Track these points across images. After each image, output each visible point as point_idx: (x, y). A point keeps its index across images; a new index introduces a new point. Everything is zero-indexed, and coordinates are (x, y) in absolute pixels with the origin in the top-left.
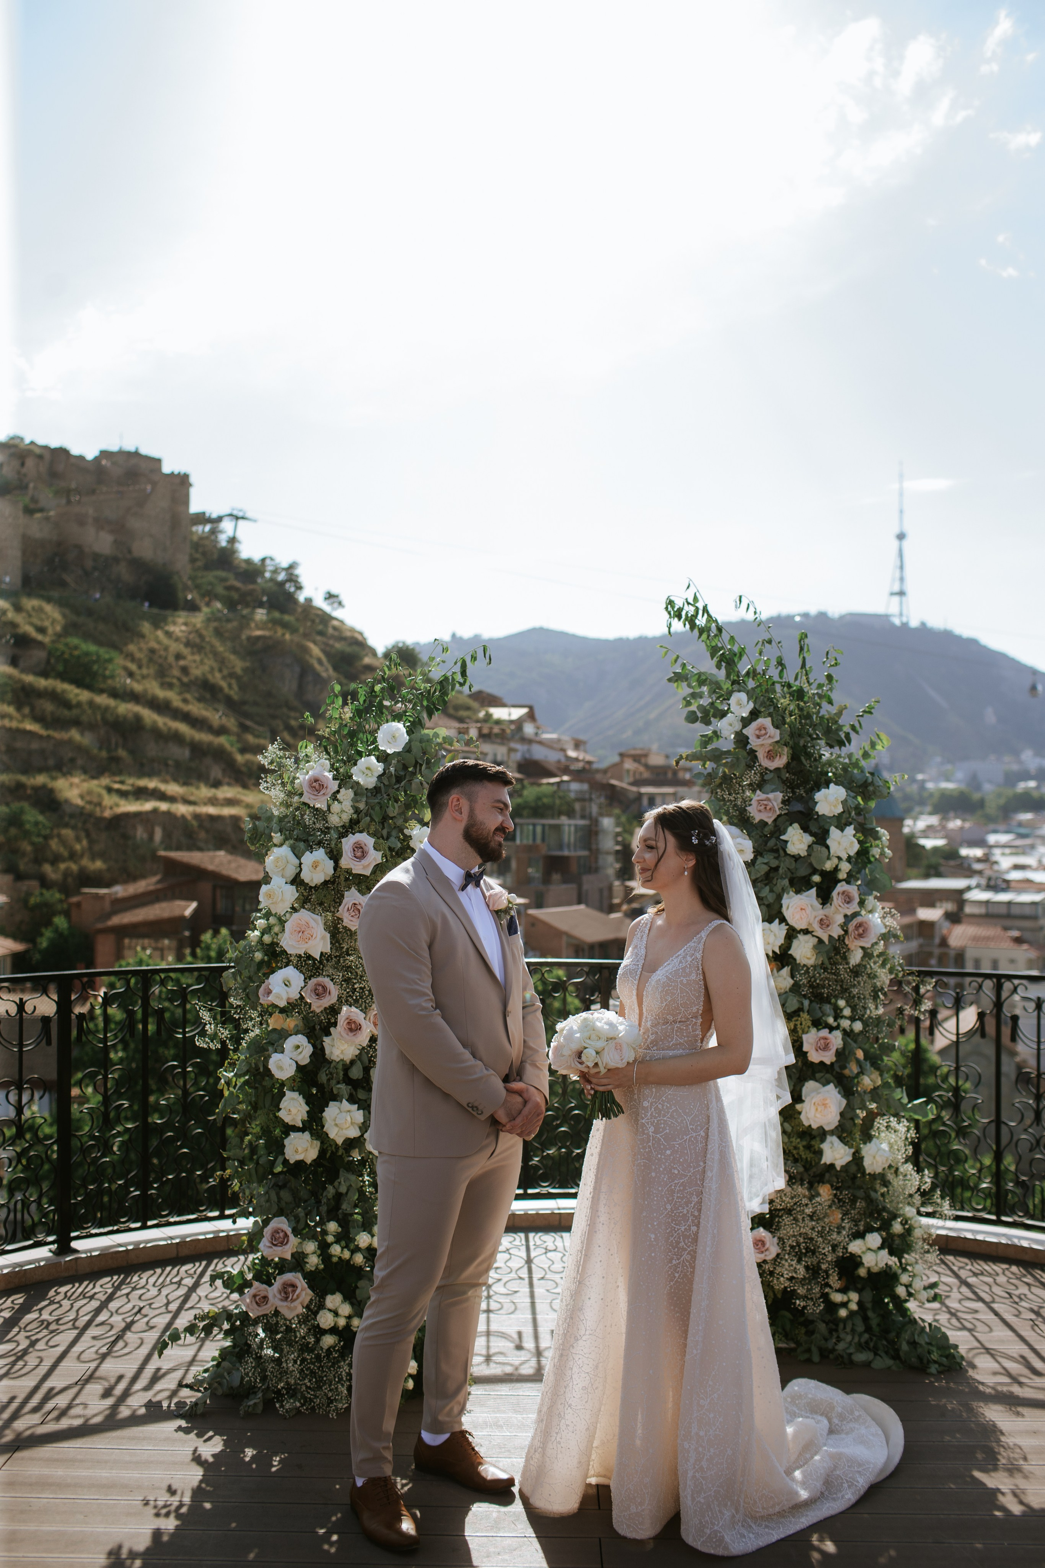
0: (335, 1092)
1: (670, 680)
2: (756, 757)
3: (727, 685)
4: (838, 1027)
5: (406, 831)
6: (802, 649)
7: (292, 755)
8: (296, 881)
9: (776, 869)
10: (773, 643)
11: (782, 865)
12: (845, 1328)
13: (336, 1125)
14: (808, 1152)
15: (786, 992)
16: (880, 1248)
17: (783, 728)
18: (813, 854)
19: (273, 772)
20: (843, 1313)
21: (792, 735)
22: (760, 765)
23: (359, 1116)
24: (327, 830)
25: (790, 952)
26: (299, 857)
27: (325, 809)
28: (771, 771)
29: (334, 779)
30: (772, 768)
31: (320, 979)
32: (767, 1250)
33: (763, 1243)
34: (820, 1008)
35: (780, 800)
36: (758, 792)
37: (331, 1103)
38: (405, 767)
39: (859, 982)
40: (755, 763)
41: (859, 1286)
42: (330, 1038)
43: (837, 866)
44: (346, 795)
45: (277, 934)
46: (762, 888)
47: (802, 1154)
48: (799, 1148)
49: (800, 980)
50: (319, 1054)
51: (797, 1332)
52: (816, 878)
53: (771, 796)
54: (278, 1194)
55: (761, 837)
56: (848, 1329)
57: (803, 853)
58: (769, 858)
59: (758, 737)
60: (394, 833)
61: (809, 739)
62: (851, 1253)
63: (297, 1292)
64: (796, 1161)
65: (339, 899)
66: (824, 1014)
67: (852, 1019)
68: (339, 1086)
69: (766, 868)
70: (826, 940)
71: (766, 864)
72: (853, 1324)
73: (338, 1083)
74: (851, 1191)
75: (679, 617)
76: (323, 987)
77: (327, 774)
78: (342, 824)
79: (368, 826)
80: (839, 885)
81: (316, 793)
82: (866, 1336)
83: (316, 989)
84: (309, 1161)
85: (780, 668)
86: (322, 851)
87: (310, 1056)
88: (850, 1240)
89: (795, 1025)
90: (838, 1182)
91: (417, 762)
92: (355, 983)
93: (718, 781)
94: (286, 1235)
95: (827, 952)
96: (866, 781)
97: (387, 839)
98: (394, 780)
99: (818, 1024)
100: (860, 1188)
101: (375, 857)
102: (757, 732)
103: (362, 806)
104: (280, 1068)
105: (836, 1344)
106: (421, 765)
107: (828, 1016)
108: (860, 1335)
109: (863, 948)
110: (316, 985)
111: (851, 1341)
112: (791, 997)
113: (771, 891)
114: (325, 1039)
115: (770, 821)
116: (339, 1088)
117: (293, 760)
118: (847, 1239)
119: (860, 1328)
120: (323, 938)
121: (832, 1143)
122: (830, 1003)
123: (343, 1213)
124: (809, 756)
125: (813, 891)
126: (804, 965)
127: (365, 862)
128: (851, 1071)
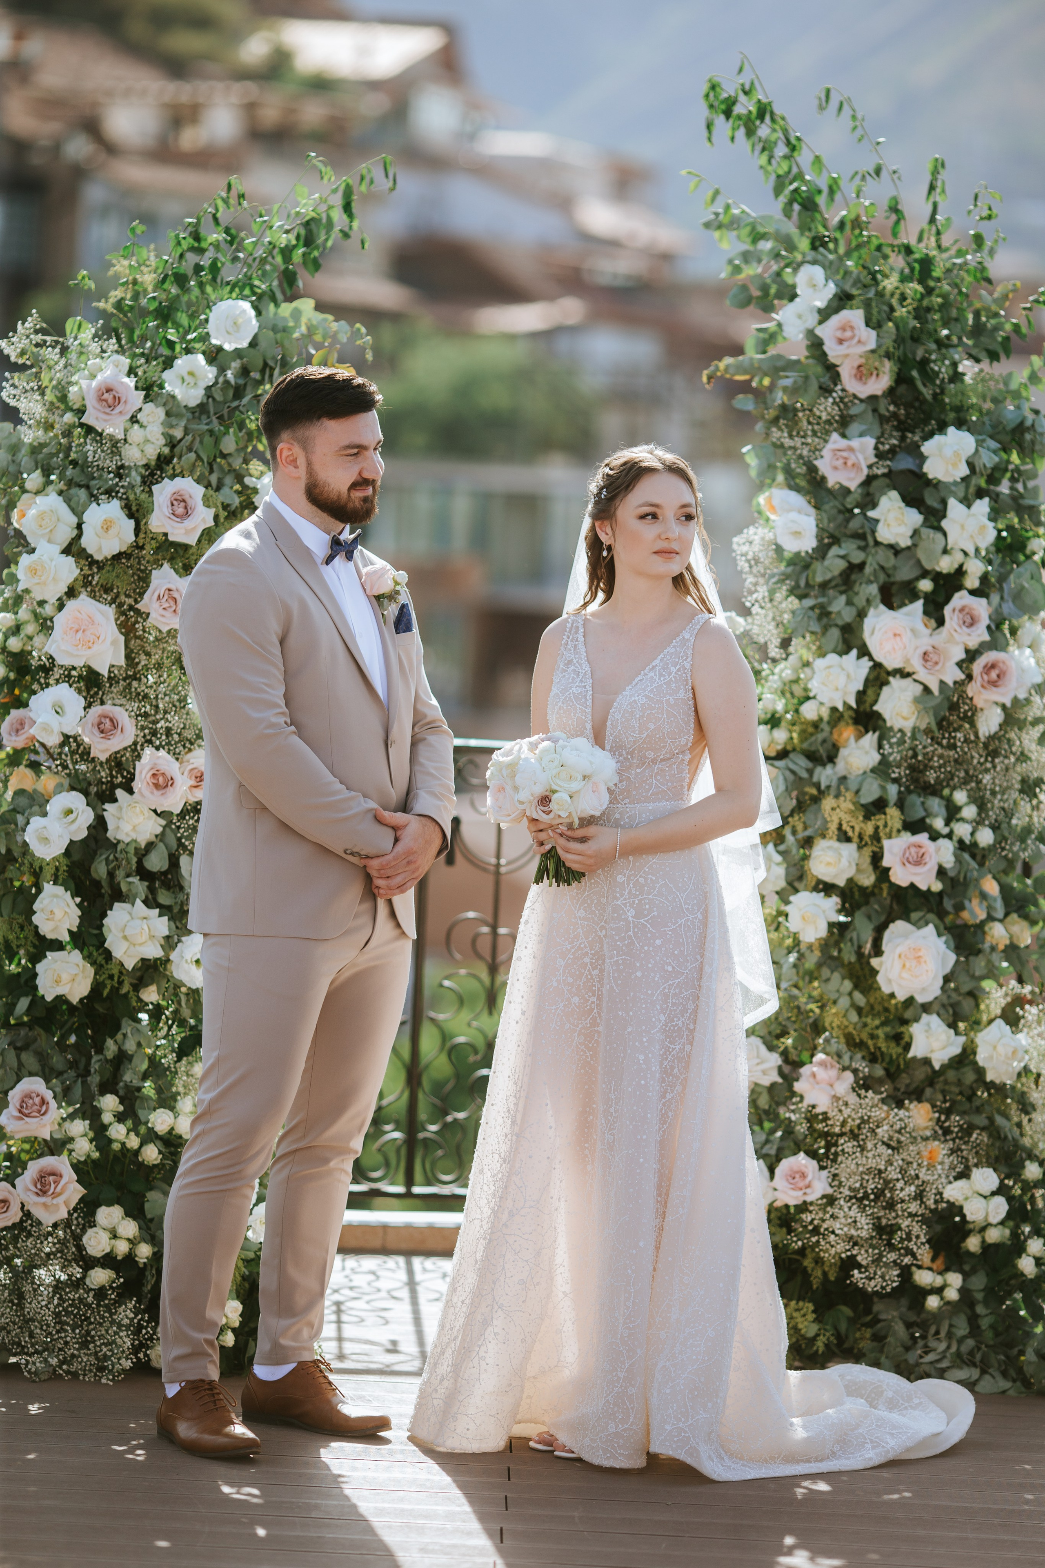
0: (124, 888)
1: (707, 225)
2: (838, 375)
3: (804, 244)
4: (949, 836)
5: (247, 480)
6: (932, 188)
7: (57, 342)
8: (73, 549)
9: (861, 566)
10: (884, 173)
11: (870, 560)
12: (937, 1333)
13: (125, 938)
14: (893, 1044)
15: (865, 773)
16: (993, 1194)
17: (885, 328)
18: (922, 545)
19: (23, 368)
20: (933, 1302)
21: (899, 341)
22: (843, 390)
23: (162, 925)
24: (120, 472)
25: (875, 708)
26: (78, 512)
27: (121, 436)
28: (861, 401)
29: (137, 388)
30: (863, 396)
31: (108, 708)
32: (808, 1186)
33: (803, 1176)
34: (923, 803)
35: (871, 452)
36: (835, 436)
37: (117, 905)
38: (245, 371)
39: (994, 767)
40: (836, 385)
41: (967, 1267)
42: (116, 805)
43: (961, 566)
44: (154, 415)
45: (30, 638)
46: (835, 598)
47: (883, 1045)
48: (877, 1037)
49: (890, 754)
50: (100, 824)
51: (858, 1335)
52: (926, 585)
53: (855, 443)
54: (18, 1057)
55: (840, 512)
56: (943, 1334)
57: (905, 542)
58: (850, 549)
59: (841, 341)
60: (228, 480)
61: (933, 346)
62: (948, 1202)
63: (62, 1183)
64: (873, 1059)
65: (143, 581)
66: (929, 814)
67: (978, 823)
68: (130, 879)
69: (842, 565)
70: (935, 688)
71: (843, 557)
72: (951, 1326)
73: (128, 876)
74: (967, 1118)
75: (728, 114)
76: (111, 720)
77: (126, 380)
78: (144, 462)
79: (193, 467)
80: (957, 595)
81: (108, 410)
82: (970, 1343)
83: (100, 723)
84: (75, 1000)
85: (894, 217)
86: (116, 504)
87: (89, 828)
88: (950, 1183)
89: (877, 828)
90: (945, 1101)
91: (266, 365)
92: (155, 722)
93: (771, 413)
94: (43, 1102)
95: (936, 710)
96: (1022, 423)
97: (218, 489)
98: (231, 393)
99: (914, 826)
100: (978, 1110)
101: (203, 517)
102: (839, 334)
103: (178, 433)
104: (45, 840)
105: (921, 1357)
106: (272, 369)
107: (936, 816)
108: (960, 1341)
109: (1004, 707)
110: (100, 716)
111: (944, 1351)
112: (869, 780)
113: (849, 603)
114: (107, 806)
115: (853, 485)
116: (130, 883)
117: (57, 350)
118: (943, 1180)
119: (962, 1329)
120: (114, 643)
121: (928, 1025)
122: (942, 797)
123: (126, 1086)
124: (929, 376)
125: (919, 605)
126: (900, 730)
127: (189, 523)
128: (973, 913)
